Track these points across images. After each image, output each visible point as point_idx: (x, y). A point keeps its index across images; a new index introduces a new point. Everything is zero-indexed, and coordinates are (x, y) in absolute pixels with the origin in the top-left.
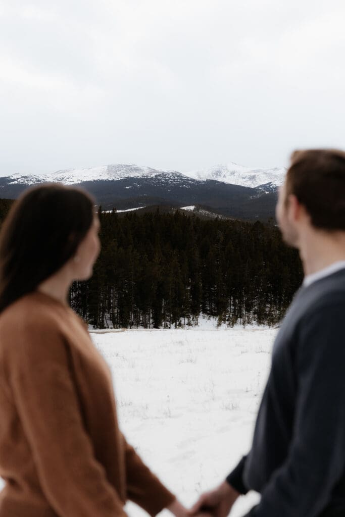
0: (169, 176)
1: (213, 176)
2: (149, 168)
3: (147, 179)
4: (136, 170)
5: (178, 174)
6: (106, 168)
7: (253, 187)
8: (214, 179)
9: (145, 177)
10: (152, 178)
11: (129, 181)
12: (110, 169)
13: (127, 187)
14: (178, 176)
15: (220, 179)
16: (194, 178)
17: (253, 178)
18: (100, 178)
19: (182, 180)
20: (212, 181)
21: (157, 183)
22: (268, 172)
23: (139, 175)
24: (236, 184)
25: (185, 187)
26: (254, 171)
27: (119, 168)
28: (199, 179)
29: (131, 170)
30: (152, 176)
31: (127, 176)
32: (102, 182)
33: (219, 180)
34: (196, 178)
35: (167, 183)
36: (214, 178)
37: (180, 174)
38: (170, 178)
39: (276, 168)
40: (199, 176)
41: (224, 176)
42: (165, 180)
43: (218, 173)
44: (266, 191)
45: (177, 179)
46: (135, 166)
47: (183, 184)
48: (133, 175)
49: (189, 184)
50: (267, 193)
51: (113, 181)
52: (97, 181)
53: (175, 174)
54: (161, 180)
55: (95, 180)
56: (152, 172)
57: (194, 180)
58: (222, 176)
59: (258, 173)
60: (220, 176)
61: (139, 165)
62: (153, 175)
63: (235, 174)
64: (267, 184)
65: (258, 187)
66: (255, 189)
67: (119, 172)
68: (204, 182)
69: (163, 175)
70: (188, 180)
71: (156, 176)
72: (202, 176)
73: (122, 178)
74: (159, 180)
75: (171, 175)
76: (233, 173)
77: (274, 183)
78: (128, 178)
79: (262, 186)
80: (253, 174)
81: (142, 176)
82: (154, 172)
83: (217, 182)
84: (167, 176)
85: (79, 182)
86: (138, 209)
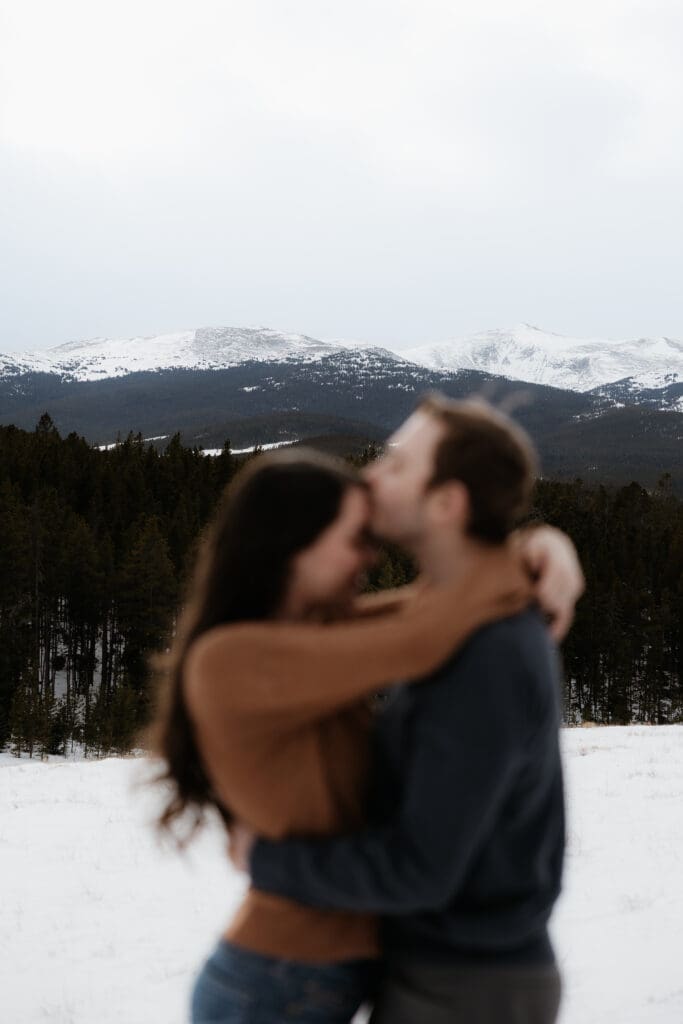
0: (358, 360)
1: (475, 359)
2: (307, 338)
3: (301, 366)
4: (273, 342)
5: (382, 355)
6: (192, 336)
7: (581, 391)
8: (477, 369)
9: (294, 360)
10: (313, 366)
11: (251, 371)
12: (203, 339)
13: (246, 389)
14: (383, 360)
15: (494, 369)
16: (426, 366)
17: (581, 366)
18: (176, 364)
19: (394, 370)
20: (475, 373)
21: (326, 378)
22: (622, 349)
23: (278, 355)
24: (538, 382)
25: (400, 389)
26: (586, 348)
27: (226, 336)
28: (439, 368)
29: (258, 342)
30: (313, 359)
31: (248, 359)
32: (180, 373)
33: (490, 372)
34: (431, 365)
35: (353, 379)
36: (479, 366)
37: (389, 353)
38: (361, 366)
39: (642, 341)
40: (439, 362)
41: (506, 361)
42: (349, 369)
43: (489, 353)
44: (618, 401)
45: (380, 368)
46: (270, 334)
47: (396, 380)
48: (263, 355)
49: (412, 382)
50: (619, 405)
51: (210, 372)
52: (166, 372)
53: (376, 354)
54: (337, 369)
55: (163, 368)
56: (314, 349)
57: (424, 371)
58: (500, 360)
59: (596, 354)
60: (495, 359)
61: (278, 329)
62: (317, 357)
63: (534, 356)
64: (620, 382)
65: (596, 390)
66: (587, 395)
67: (225, 350)
68: (451, 375)
69: (344, 356)
70: (408, 370)
71: (324, 359)
72: (445, 361)
73: (233, 365)
74: (333, 369)
75: (365, 357)
76: (528, 353)
77: (638, 380)
78: (249, 363)
79: (605, 388)
80: (581, 356)
81: (288, 359)
82: (318, 349)
83: (488, 375)
84: (353, 359)
85: (121, 374)
86: (277, 445)
